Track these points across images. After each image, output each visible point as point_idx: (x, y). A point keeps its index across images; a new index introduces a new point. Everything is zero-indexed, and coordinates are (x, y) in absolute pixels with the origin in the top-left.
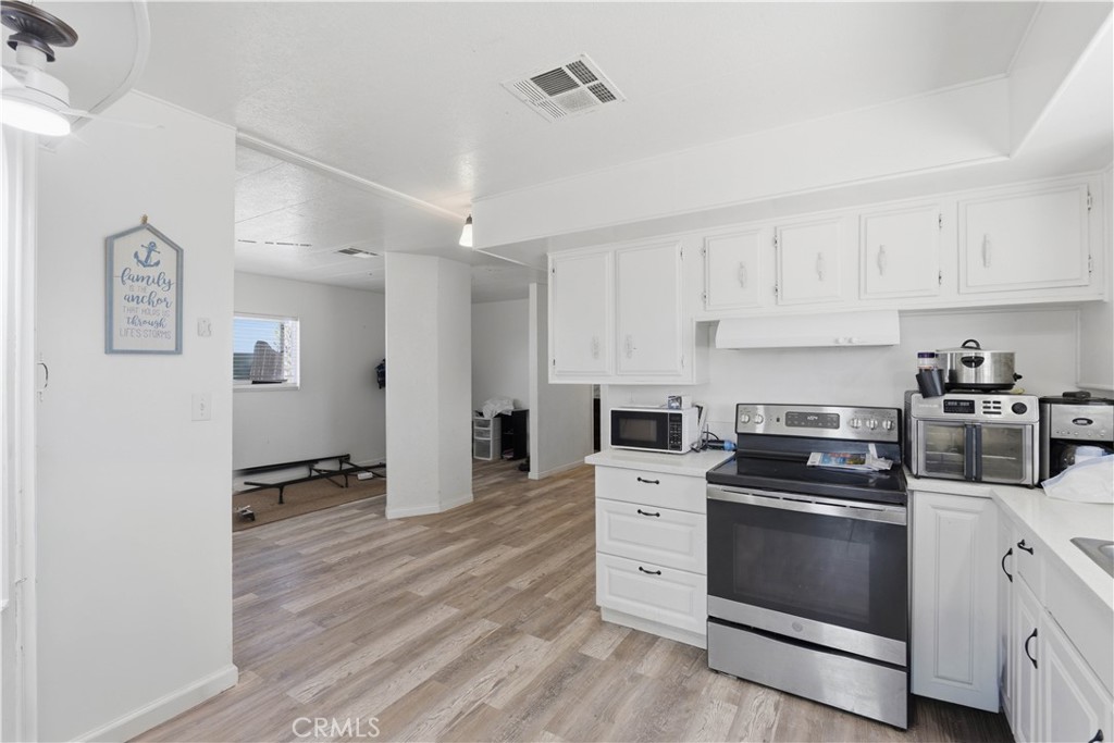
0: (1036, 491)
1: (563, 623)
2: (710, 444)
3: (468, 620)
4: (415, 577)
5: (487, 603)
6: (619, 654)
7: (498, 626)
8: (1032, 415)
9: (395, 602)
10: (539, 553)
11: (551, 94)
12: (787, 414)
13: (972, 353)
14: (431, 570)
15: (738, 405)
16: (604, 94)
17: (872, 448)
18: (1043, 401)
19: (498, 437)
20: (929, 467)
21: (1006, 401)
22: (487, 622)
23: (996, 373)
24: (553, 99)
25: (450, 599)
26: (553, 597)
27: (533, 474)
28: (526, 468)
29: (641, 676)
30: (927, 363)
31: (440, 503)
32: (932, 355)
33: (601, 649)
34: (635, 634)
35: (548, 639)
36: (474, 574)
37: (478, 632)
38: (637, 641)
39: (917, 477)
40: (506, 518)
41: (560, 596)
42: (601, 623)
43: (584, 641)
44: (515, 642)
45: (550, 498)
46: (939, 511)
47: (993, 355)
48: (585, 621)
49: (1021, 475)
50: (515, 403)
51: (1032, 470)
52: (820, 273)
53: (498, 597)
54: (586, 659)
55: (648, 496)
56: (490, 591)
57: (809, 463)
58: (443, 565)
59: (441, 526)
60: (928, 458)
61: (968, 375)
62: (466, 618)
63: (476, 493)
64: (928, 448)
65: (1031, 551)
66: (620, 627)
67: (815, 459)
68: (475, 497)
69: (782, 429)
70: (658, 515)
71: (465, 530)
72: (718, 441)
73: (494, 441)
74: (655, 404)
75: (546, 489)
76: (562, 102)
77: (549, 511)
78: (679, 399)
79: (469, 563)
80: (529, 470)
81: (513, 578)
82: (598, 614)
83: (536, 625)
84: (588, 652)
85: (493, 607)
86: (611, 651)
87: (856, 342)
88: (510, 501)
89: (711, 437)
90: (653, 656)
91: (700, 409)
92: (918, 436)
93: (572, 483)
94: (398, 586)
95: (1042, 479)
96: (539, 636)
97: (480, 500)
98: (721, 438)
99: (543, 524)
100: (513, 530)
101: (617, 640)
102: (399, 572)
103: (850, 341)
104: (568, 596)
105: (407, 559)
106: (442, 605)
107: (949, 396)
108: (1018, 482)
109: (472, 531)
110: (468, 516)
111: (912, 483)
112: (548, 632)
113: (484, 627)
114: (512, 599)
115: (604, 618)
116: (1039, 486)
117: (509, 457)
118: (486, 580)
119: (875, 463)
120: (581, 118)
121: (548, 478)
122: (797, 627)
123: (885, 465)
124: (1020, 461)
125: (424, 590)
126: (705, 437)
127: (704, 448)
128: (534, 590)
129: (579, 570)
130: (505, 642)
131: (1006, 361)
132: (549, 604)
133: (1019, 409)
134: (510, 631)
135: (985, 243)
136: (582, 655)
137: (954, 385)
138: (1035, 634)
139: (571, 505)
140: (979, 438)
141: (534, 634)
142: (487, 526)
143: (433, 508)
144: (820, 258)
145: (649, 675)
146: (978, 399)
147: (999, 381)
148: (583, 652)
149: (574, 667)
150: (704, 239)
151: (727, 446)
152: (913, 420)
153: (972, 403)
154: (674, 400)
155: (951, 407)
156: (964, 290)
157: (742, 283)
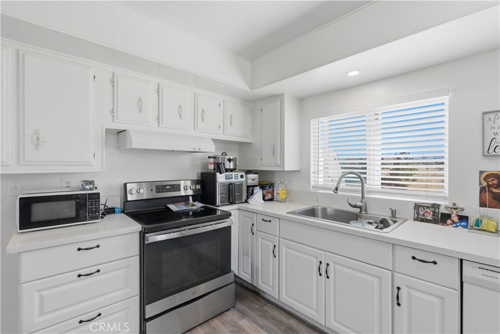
2: (106, 212)
8: (244, 178)
12: (156, 187)
17: (191, 198)
20: (221, 202)
21: (239, 174)
32: (213, 158)
51: (245, 197)
52: (180, 115)
60: (221, 198)
64: (221, 194)
65: (270, 221)
67: (174, 208)
70: (99, 271)
78: (91, 182)
92: (218, 189)
95: (247, 200)
107: (226, 174)
108: (241, 201)
116: (247, 202)
123: (201, 204)
124: (242, 195)
133: (242, 176)
135: (231, 117)
140: (234, 188)
144: (180, 107)
147: (235, 167)
150: (113, 74)
151: (117, 210)
152: (218, 183)
153: (232, 175)
154: (87, 184)
155: (227, 178)
156: (225, 134)
157: (141, 110)
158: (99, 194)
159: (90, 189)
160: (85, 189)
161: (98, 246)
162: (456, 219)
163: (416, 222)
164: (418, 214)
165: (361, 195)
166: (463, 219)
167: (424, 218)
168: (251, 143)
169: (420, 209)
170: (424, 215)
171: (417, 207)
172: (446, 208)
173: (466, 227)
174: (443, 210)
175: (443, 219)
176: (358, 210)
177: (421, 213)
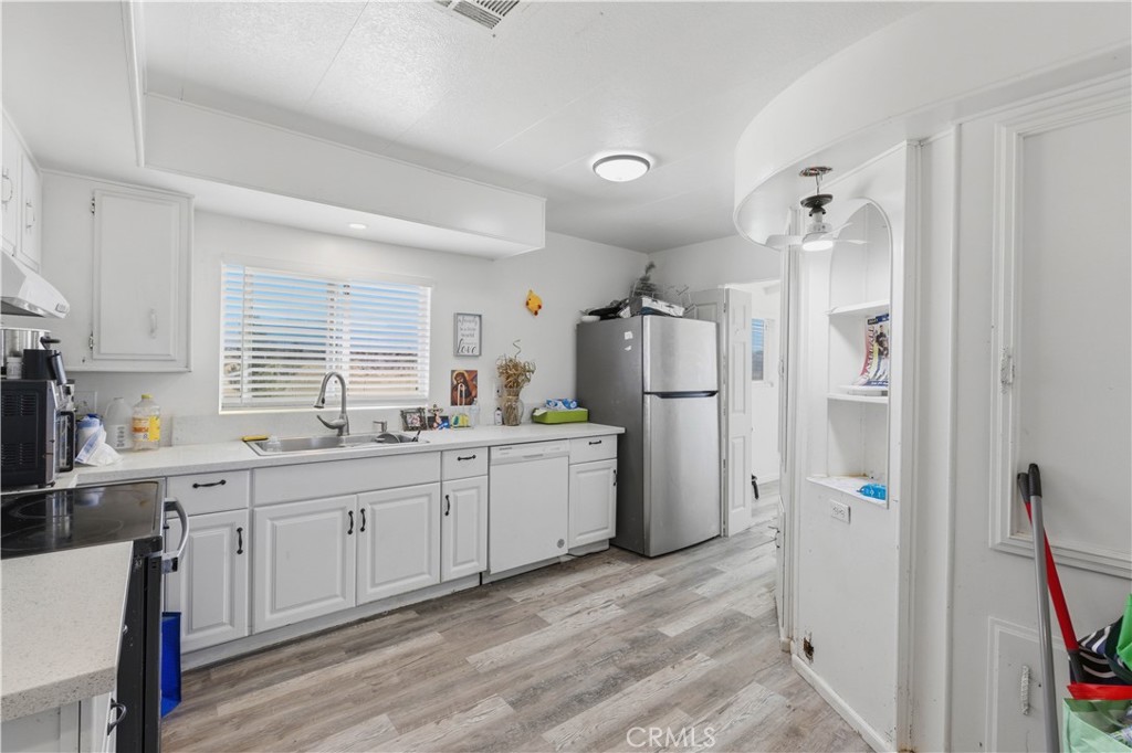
162: (439, 420)
164: (406, 422)
165: (340, 409)
166: (445, 419)
167: (413, 426)
169: (407, 416)
170: (412, 423)
171: (404, 414)
172: (429, 411)
173: (448, 427)
174: (427, 415)
175: (428, 423)
176: (336, 431)
177: (409, 421)
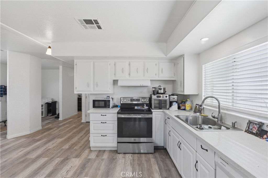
0: (168, 110)
1: (81, 153)
2: (115, 106)
3: (52, 160)
4: (28, 153)
5: (57, 154)
6: (97, 156)
7: (62, 159)
8: (168, 98)
9: (23, 162)
10: (69, 138)
11: (87, 24)
12: (131, 99)
13: (160, 88)
14: (33, 150)
15: (121, 98)
16: (99, 27)
17: (145, 105)
18: (169, 95)
19: (46, 109)
20: (154, 107)
21: (165, 95)
22: (58, 159)
23: (163, 91)
24: (87, 25)
25: (44, 156)
26: (76, 148)
27: (61, 119)
28: (58, 117)
29: (104, 159)
30: (154, 89)
31: (30, 131)
32: (154, 88)
33: (93, 156)
34: (100, 151)
35: (78, 158)
36: (49, 148)
37: (57, 162)
38: (101, 152)
39: (153, 109)
40: (55, 132)
41: (78, 147)
42: (91, 151)
43: (88, 156)
44: (69, 161)
45: (67, 124)
46: (156, 115)
47: (163, 88)
48: (87, 151)
49: (166, 107)
50: (52, 99)
51: (168, 106)
52: (137, 72)
53: (60, 152)
54: (89, 159)
55: (103, 119)
56: (57, 151)
57: (135, 108)
58: (38, 148)
59: (32, 137)
60: (154, 106)
61: (160, 91)
62: (51, 160)
63: (42, 126)
64: (154, 104)
65: (169, 119)
66: (96, 150)
67: (136, 108)
68: (42, 128)
69: (130, 102)
70: (106, 123)
71: (42, 137)
72: (116, 105)
73: (45, 111)
74: (103, 98)
75: (66, 122)
76: (89, 26)
77: (68, 128)
78: (109, 97)
79: (47, 145)
80: (59, 118)
81: (63, 146)
82: (90, 149)
83: (74, 155)
84: (90, 157)
85: (59, 155)
86: (95, 156)
87: (144, 85)
88: (55, 127)
89: (115, 105)
90: (105, 154)
91: (113, 99)
92: (153, 102)
93: (73, 120)
94: (22, 157)
95: (169, 108)
96: (76, 158)
97: (44, 128)
98: (117, 105)
99: (67, 131)
100: (59, 134)
101: (96, 153)
102: (20, 153)
103: (143, 85)
104: (81, 147)
105: (22, 149)
106: (41, 158)
107: (157, 95)
108: (166, 108)
109: (45, 137)
110: (42, 133)
111: (152, 110)
112: (77, 156)
113: (58, 160)
114: (65, 151)
115: (91, 150)
116: (169, 109)
117: (50, 115)
118: (54, 148)
119: (146, 107)
120: (92, 30)
121: (65, 119)
122: (135, 140)
123: (147, 108)
124: (166, 105)
125: (33, 156)
126: (114, 105)
127: (114, 107)
128: (70, 148)
129: (82, 141)
130: (66, 162)
131: (164, 89)
132: (76, 150)
133: (166, 97)
134: (67, 159)
135: (162, 69)
136: (88, 159)
137: (158, 93)
138: (170, 131)
139: (74, 125)
140: (161, 102)
141: (74, 158)
142: (49, 135)
143: (28, 132)
144: (137, 69)
145: (105, 158)
146: (161, 95)
147: (164, 92)
148: (89, 158)
149: (87, 162)
150: (115, 62)
151: (119, 106)
152: (152, 99)
153: (160, 96)
154: (108, 97)
155: (157, 97)
156: (159, 77)
157: (123, 72)
158: (110, 100)
159: (109, 99)
160: (107, 99)
161: (106, 115)
163: (246, 133)
164: (249, 128)
167: (251, 131)
168: (175, 80)
169: (251, 125)
170: (252, 129)
171: (250, 122)
172: (267, 126)
175: (262, 134)
177: (251, 127)
